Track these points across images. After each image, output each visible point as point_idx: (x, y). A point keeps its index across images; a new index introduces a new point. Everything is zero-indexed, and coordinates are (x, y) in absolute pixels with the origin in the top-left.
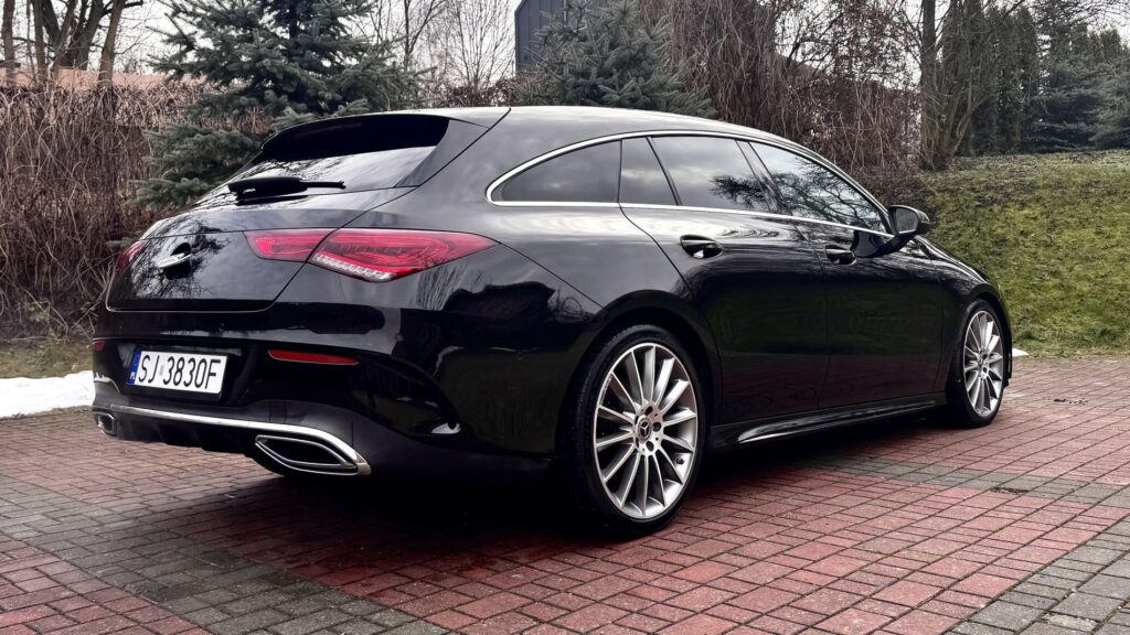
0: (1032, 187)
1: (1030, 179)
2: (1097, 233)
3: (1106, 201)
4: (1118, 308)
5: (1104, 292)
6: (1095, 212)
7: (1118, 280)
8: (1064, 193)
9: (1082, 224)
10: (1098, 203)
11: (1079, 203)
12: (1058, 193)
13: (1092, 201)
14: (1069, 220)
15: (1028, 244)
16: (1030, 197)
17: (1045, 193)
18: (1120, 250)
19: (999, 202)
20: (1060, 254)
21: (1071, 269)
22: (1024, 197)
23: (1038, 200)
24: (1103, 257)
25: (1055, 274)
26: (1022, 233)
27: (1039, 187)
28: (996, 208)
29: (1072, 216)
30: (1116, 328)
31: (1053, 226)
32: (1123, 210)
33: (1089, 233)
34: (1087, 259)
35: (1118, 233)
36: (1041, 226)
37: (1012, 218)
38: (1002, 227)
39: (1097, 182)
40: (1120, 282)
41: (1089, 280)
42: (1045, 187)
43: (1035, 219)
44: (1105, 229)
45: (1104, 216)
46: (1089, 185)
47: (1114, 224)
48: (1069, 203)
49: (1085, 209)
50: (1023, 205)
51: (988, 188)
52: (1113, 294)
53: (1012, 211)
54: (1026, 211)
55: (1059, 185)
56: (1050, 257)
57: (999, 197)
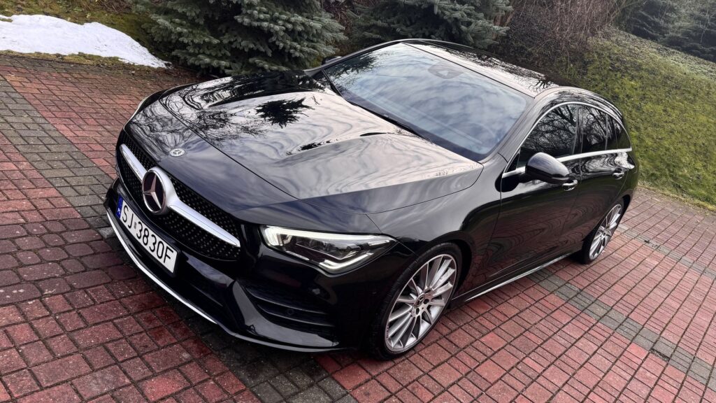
0: (639, 68)
1: (640, 61)
2: (665, 111)
3: (674, 91)
4: (662, 161)
5: (658, 149)
6: (666, 97)
7: (666, 143)
8: (654, 78)
9: (658, 102)
10: (669, 92)
11: (660, 88)
12: (650, 77)
13: (667, 89)
14: (653, 96)
15: (629, 104)
16: (637, 74)
17: (645, 74)
18: (673, 126)
19: (621, 71)
20: (643, 117)
21: (646, 129)
22: (634, 73)
23: (641, 78)
24: (663, 127)
25: (638, 129)
26: (627, 96)
27: (643, 69)
28: (619, 75)
29: (655, 95)
30: (658, 173)
31: (643, 98)
32: (680, 101)
33: (660, 108)
34: (655, 125)
35: (674, 115)
36: (638, 95)
37: (625, 84)
38: (619, 88)
39: (672, 78)
40: (667, 146)
41: (653, 138)
42: (647, 70)
43: (636, 89)
44: (669, 109)
45: (670, 101)
46: (667, 78)
47: (673, 108)
48: (655, 86)
49: (662, 92)
50: (633, 78)
51: (618, 60)
52: (662, 151)
53: (626, 80)
54: (633, 83)
55: (652, 72)
56: (638, 117)
57: (622, 68)
